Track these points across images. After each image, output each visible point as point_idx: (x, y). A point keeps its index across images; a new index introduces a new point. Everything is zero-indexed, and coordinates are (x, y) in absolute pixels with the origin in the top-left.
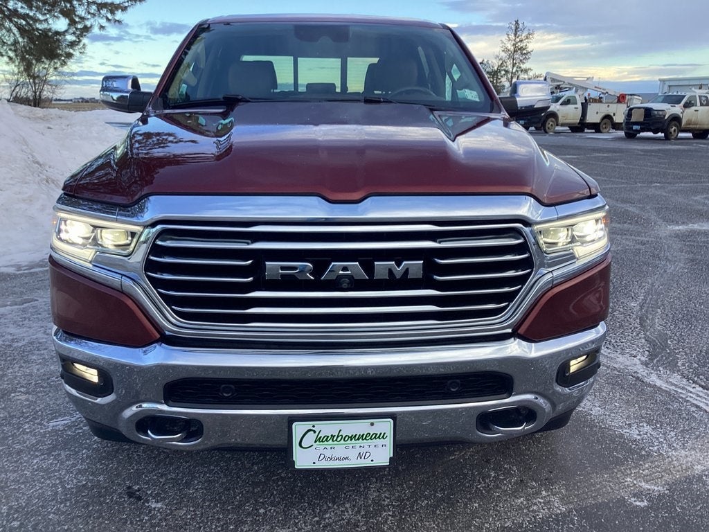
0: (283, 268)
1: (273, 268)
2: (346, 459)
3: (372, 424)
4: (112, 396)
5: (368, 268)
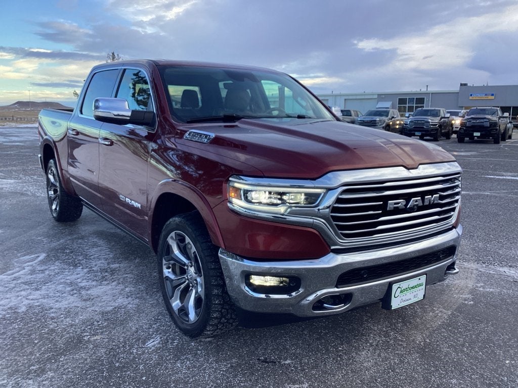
0: (395, 204)
1: (391, 204)
2: (410, 299)
3: (419, 279)
4: (301, 290)
5: (423, 200)
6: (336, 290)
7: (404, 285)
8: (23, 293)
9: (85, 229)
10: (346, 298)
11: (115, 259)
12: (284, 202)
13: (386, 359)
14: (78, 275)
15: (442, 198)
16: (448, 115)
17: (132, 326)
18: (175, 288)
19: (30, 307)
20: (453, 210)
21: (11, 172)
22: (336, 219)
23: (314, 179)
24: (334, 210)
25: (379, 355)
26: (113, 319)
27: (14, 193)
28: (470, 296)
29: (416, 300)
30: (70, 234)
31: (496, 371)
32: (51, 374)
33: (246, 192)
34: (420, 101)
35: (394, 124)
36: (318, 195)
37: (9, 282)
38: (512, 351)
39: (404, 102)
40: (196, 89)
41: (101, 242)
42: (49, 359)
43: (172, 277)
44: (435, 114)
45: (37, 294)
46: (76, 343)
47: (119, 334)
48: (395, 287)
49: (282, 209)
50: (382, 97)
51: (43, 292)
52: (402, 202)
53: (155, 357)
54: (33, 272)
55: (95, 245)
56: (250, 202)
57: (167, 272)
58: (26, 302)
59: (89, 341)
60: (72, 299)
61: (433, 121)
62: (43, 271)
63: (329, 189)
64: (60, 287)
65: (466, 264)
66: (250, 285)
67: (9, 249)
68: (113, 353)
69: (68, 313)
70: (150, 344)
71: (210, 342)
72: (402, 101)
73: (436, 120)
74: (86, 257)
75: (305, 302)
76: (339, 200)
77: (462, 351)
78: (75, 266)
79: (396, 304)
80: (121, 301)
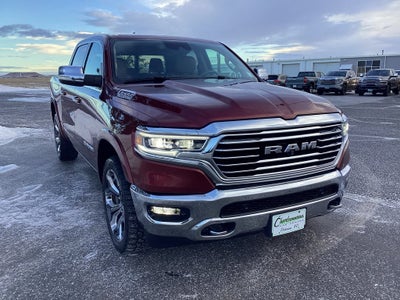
0: (272, 149)
1: (268, 149)
2: (290, 229)
3: (299, 212)
4: (190, 219)
5: (300, 145)
6: (220, 219)
7: (284, 216)
8: (14, 214)
9: (78, 166)
10: (229, 226)
11: (91, 190)
12: (175, 147)
13: (271, 277)
14: (58, 202)
15: (319, 144)
16: (396, 75)
17: (81, 242)
18: (112, 213)
19: (15, 224)
20: (336, 154)
21: (44, 123)
22: (217, 161)
23: (199, 129)
24: (216, 154)
25: (266, 274)
26: (69, 236)
27: (40, 139)
28: (364, 227)
29: (296, 229)
30: (66, 170)
31: (362, 292)
32: (7, 276)
33: (147, 139)
34: (376, 63)
35: (351, 82)
36: (203, 141)
37: (7, 205)
38: (383, 276)
39: (362, 64)
40: (162, 58)
41: (86, 176)
42: (11, 264)
43: (112, 205)
44: (386, 73)
45: (24, 215)
46: (36, 253)
47: (69, 248)
48: (274, 218)
49: (174, 153)
50: (344, 61)
51: (28, 213)
52: (279, 147)
53: (88, 267)
54: (28, 198)
55: (81, 178)
56: (149, 147)
57: (108, 201)
58: (14, 220)
59: (45, 252)
60: (46, 219)
61: (383, 79)
62: (35, 198)
63: (211, 137)
64: (42, 210)
65: (372, 199)
66: (151, 214)
67: (19, 180)
68: (58, 262)
69: (40, 230)
70: (88, 257)
71: (134, 257)
72: (361, 64)
73: (386, 78)
74: (70, 187)
75: (195, 228)
76: (219, 146)
77: (339, 273)
78: (60, 194)
79: (276, 232)
80: (82, 222)
